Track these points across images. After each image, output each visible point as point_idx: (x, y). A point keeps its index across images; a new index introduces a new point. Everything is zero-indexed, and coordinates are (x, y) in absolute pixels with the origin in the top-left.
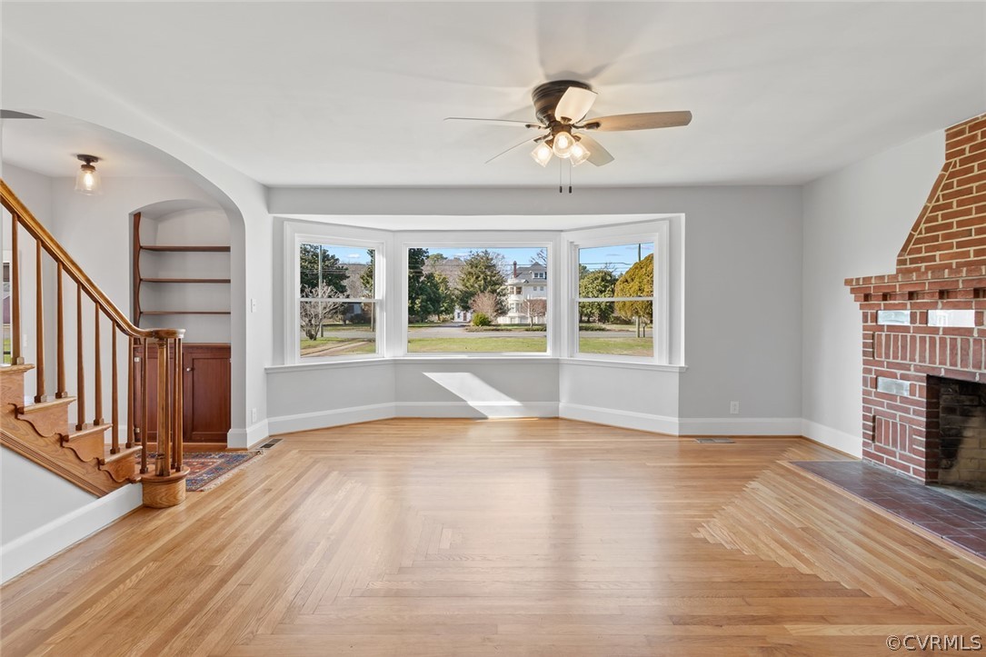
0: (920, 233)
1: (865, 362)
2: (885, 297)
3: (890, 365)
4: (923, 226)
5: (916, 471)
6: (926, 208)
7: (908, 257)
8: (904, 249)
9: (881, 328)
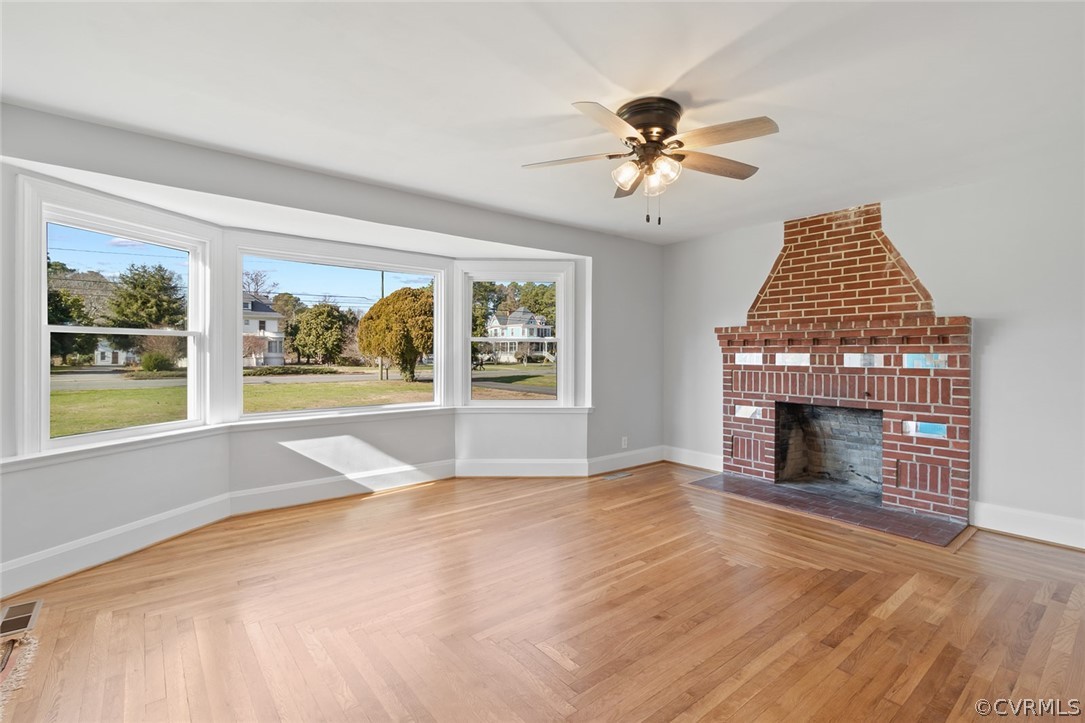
0: (766, 295)
1: (725, 394)
2: (745, 342)
3: (746, 396)
4: (767, 290)
5: (767, 475)
6: (769, 277)
7: (756, 313)
8: (753, 307)
9: (739, 367)
